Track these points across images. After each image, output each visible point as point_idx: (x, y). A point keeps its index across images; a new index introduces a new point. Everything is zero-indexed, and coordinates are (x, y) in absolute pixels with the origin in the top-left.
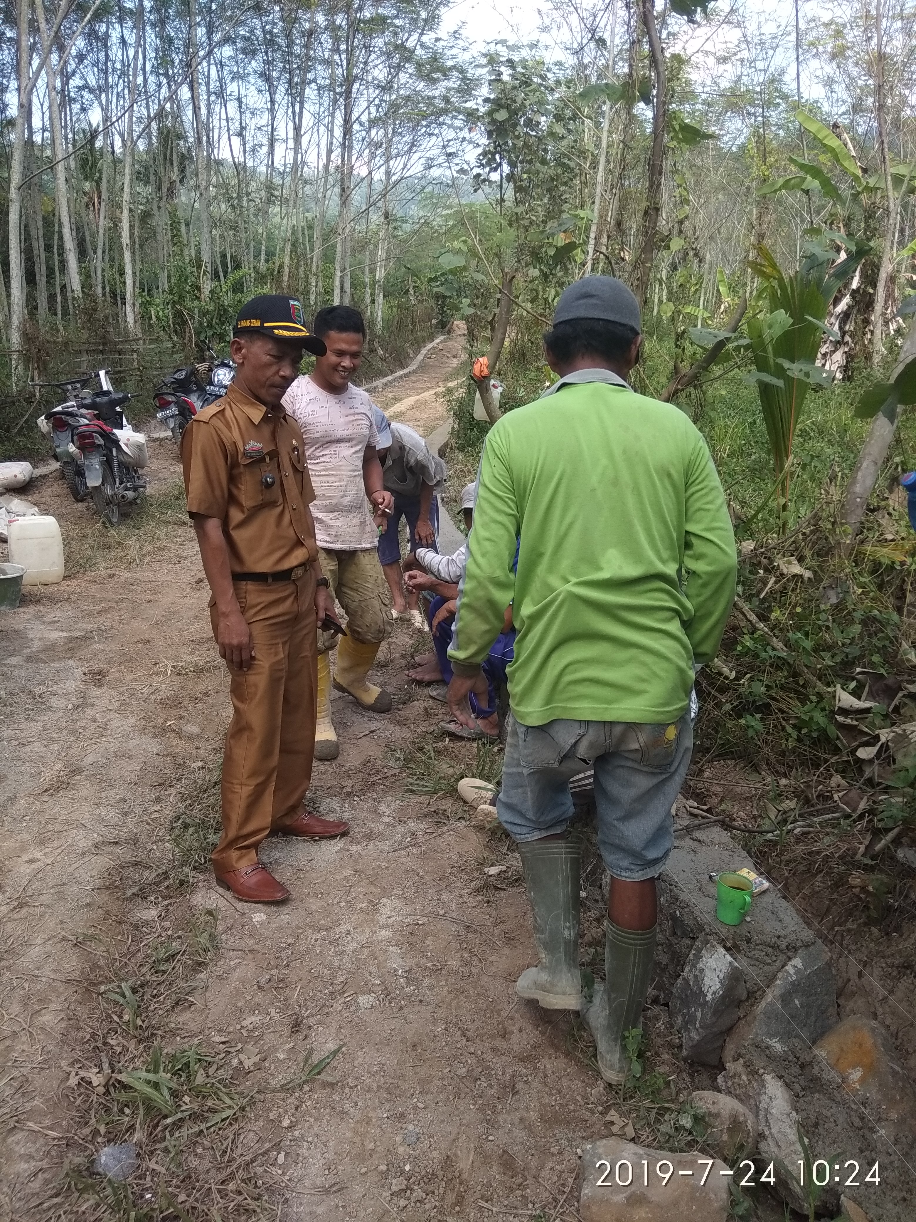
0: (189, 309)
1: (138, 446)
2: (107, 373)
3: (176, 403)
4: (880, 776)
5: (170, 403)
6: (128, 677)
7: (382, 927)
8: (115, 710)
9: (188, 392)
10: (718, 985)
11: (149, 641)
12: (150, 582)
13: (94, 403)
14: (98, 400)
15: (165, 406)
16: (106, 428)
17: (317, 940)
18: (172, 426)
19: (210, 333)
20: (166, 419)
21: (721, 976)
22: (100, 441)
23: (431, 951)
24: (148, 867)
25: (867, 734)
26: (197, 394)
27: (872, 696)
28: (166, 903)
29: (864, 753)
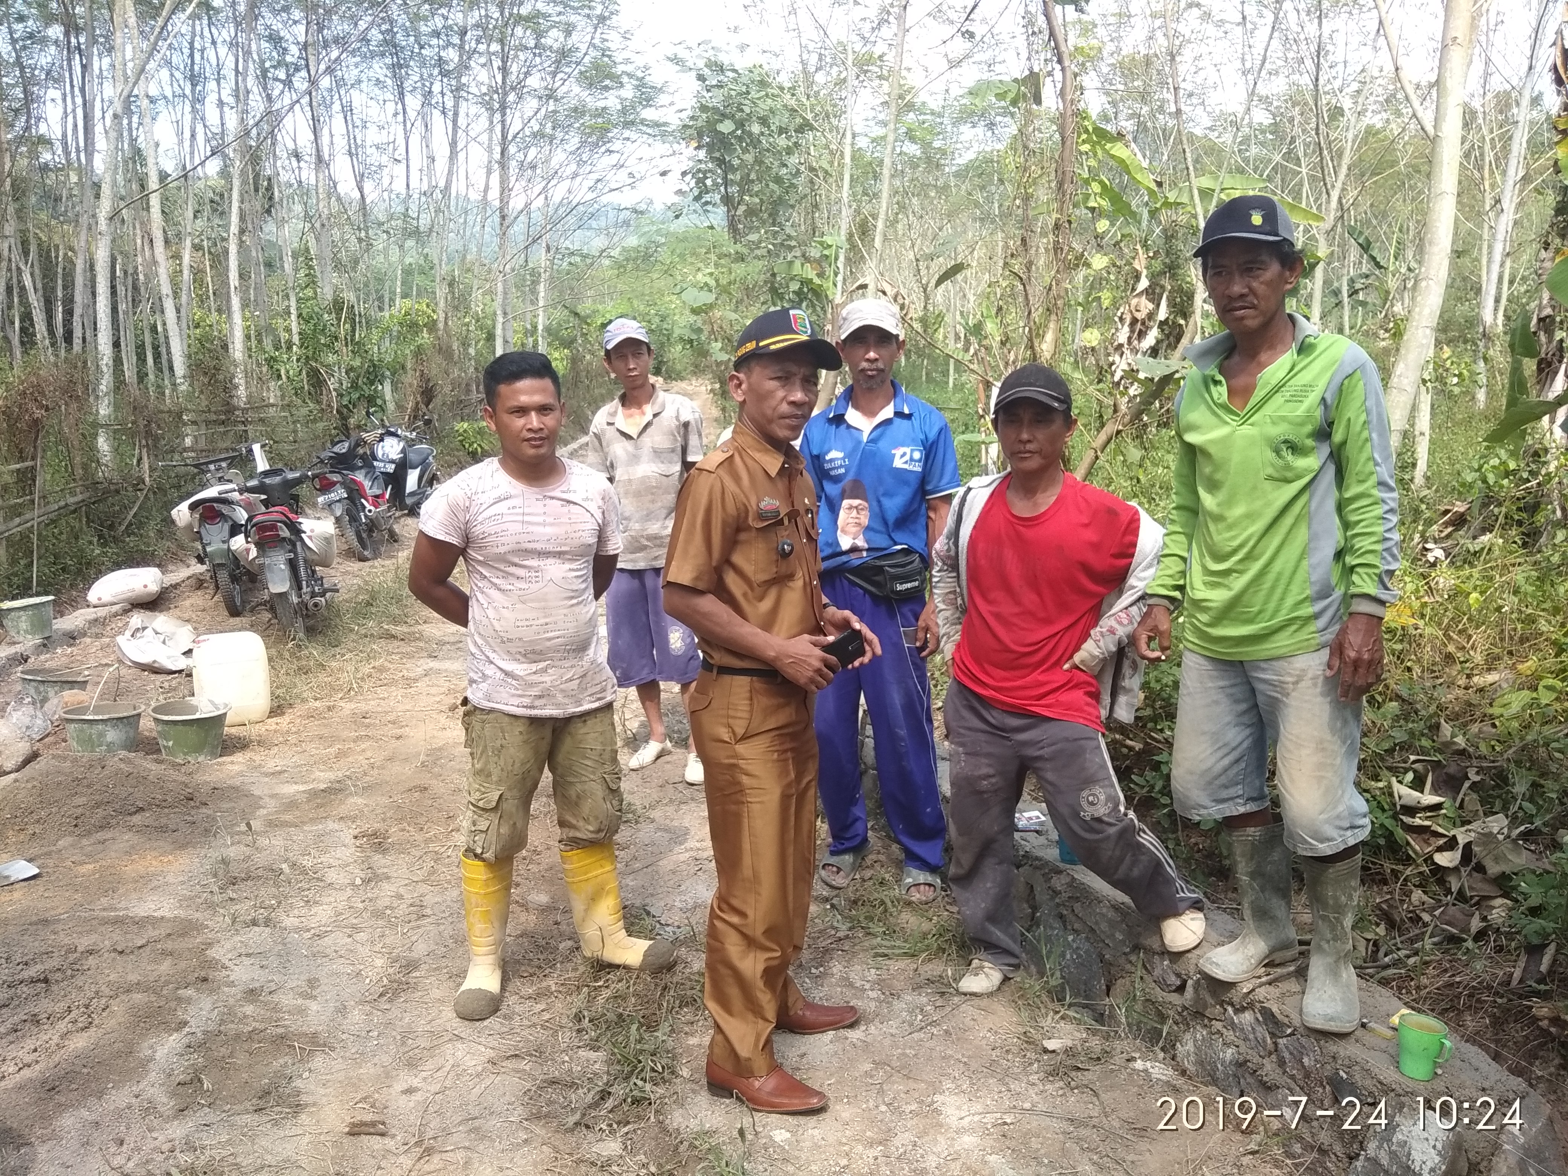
0: (328, 366)
1: (326, 539)
2: (262, 446)
3: (344, 485)
4: (1471, 888)
5: (334, 484)
6: (419, 837)
7: (959, 1131)
8: (423, 881)
9: (354, 468)
12: (386, 713)
13: (262, 485)
14: (267, 481)
15: (326, 487)
16: (291, 516)
17: (876, 1159)
18: (338, 513)
19: (355, 396)
20: (330, 505)
21: (1439, 1146)
22: (285, 533)
23: (1046, 1155)
24: (573, 1085)
25: (1444, 836)
26: (363, 471)
28: (626, 1129)
29: (1444, 859)
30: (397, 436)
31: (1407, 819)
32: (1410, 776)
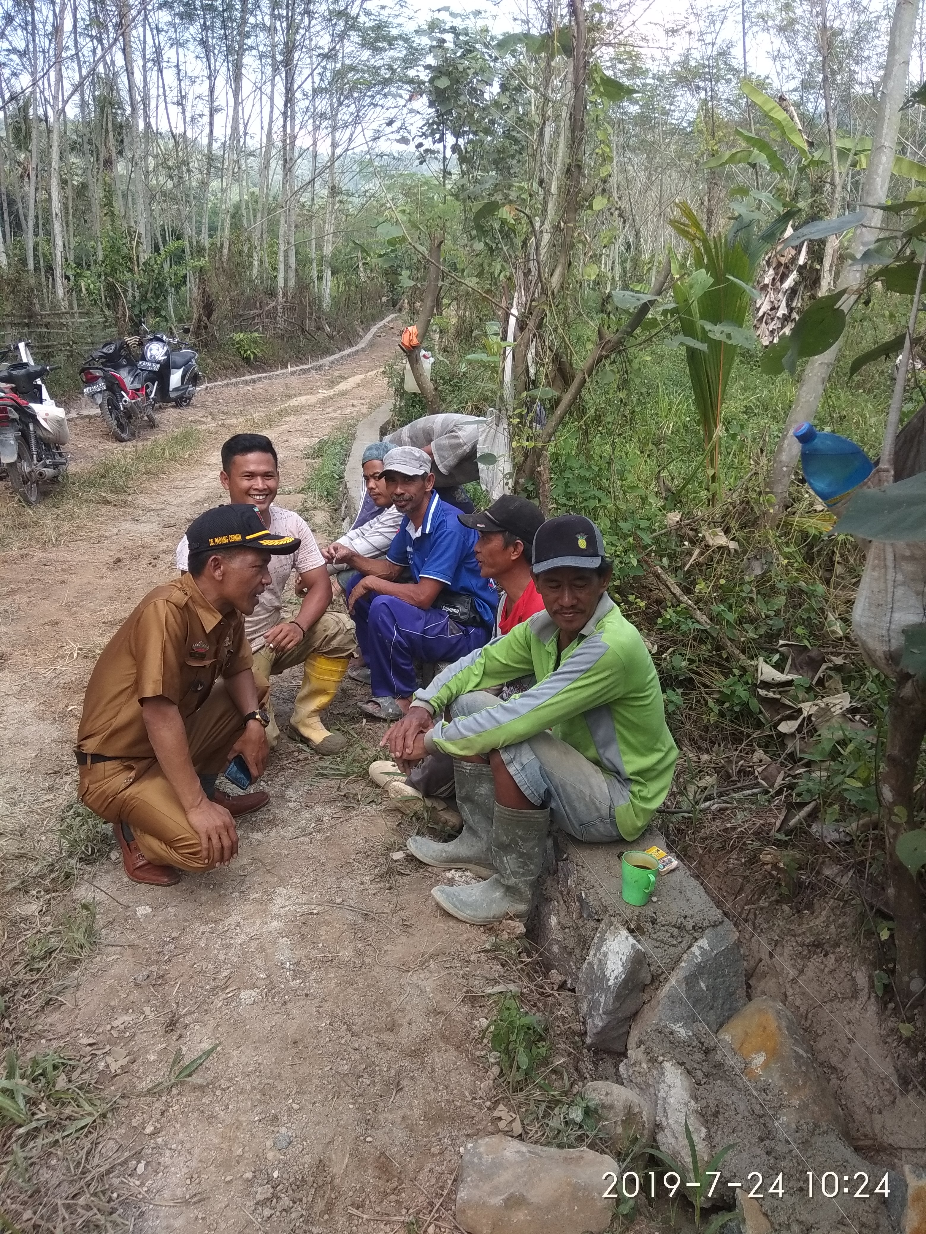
0: (124, 283)
1: (58, 421)
2: (27, 345)
3: (104, 378)
4: (802, 751)
5: (97, 378)
6: (31, 661)
7: (274, 918)
8: (14, 695)
9: (117, 367)
10: (621, 969)
11: (57, 623)
12: (64, 562)
13: (10, 375)
14: (15, 373)
15: (91, 380)
16: (21, 401)
17: (203, 933)
18: (99, 402)
19: (145, 307)
20: (92, 396)
21: (624, 959)
22: (15, 415)
23: (323, 942)
24: (35, 860)
25: (790, 707)
26: (127, 369)
27: (795, 668)
28: (48, 896)
29: (786, 727)
30: (162, 341)
31: (763, 692)
32: (776, 657)
